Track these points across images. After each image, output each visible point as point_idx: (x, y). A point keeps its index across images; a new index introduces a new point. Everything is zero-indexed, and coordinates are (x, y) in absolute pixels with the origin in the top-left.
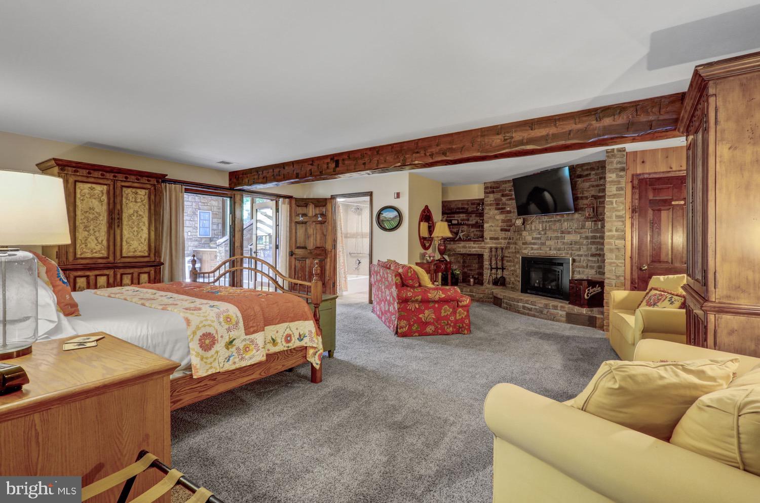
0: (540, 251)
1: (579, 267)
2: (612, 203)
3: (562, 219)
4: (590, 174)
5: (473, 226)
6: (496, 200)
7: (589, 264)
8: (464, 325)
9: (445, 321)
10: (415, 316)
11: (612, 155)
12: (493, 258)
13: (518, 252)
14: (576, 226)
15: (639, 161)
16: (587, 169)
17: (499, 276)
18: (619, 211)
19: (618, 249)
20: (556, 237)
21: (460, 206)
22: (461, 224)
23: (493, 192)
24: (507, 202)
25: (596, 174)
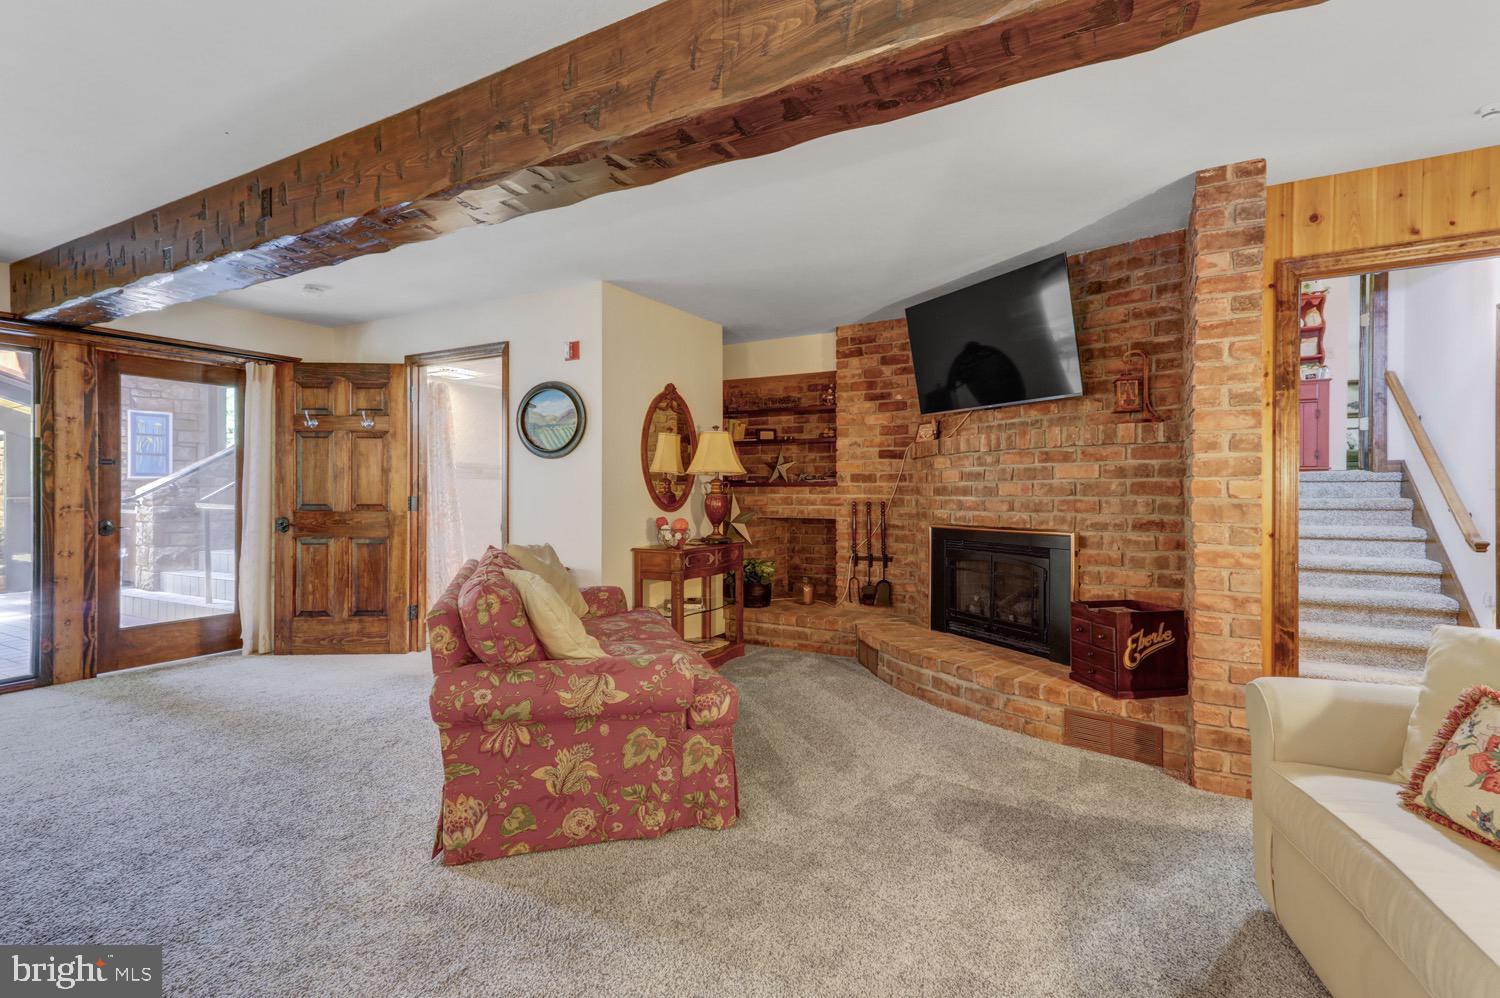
0: (983, 514)
1: (1097, 562)
2: (1217, 352)
3: (1046, 418)
4: (1128, 279)
5: (812, 444)
6: (866, 373)
7: (1129, 554)
8: (713, 796)
9: (638, 787)
10: (518, 775)
11: (1219, 190)
12: (861, 532)
13: (925, 515)
14: (1088, 436)
15: (1299, 215)
16: (1120, 265)
17: (875, 580)
18: (1242, 378)
19: (1239, 507)
20: (1026, 470)
21: (781, 394)
22: (783, 441)
23: (860, 353)
24: (896, 379)
25: (1148, 278)
